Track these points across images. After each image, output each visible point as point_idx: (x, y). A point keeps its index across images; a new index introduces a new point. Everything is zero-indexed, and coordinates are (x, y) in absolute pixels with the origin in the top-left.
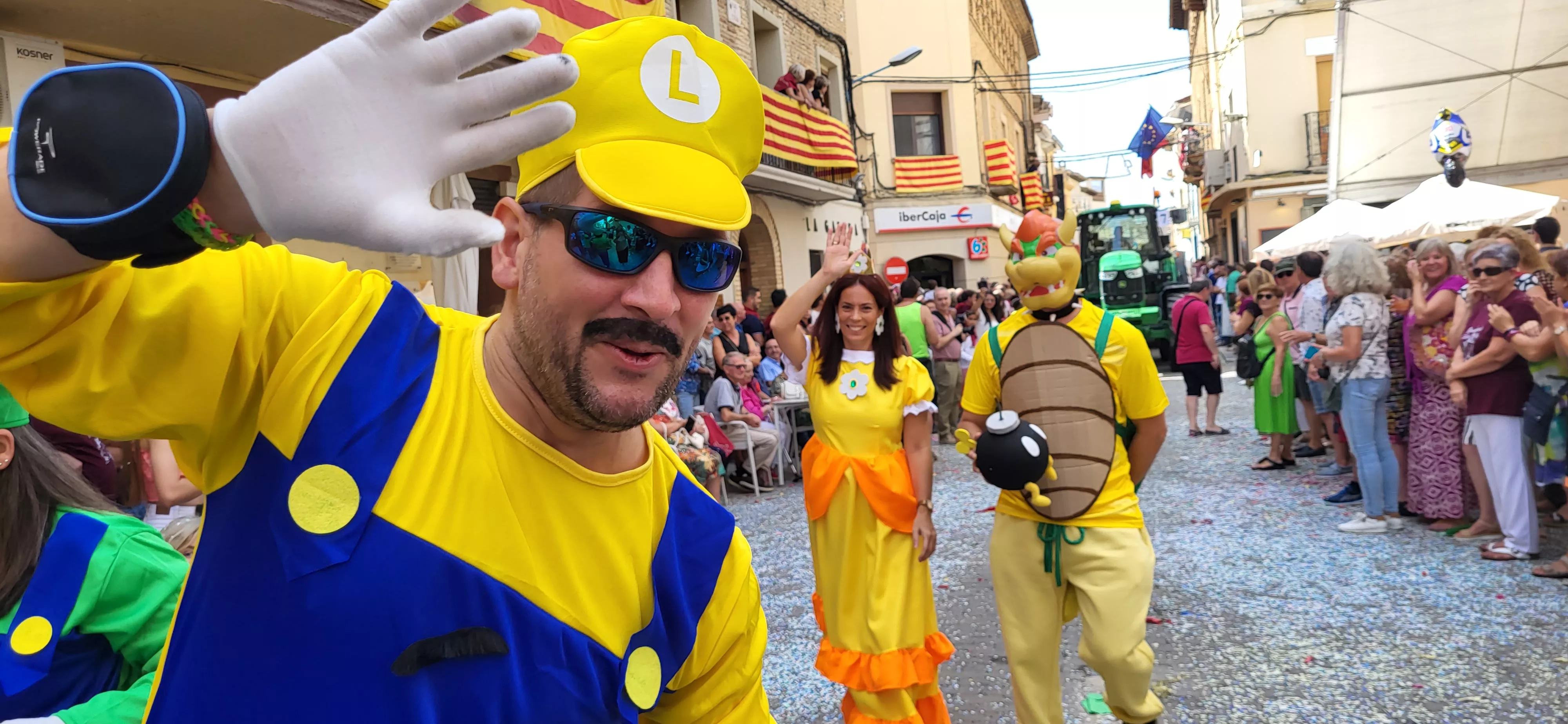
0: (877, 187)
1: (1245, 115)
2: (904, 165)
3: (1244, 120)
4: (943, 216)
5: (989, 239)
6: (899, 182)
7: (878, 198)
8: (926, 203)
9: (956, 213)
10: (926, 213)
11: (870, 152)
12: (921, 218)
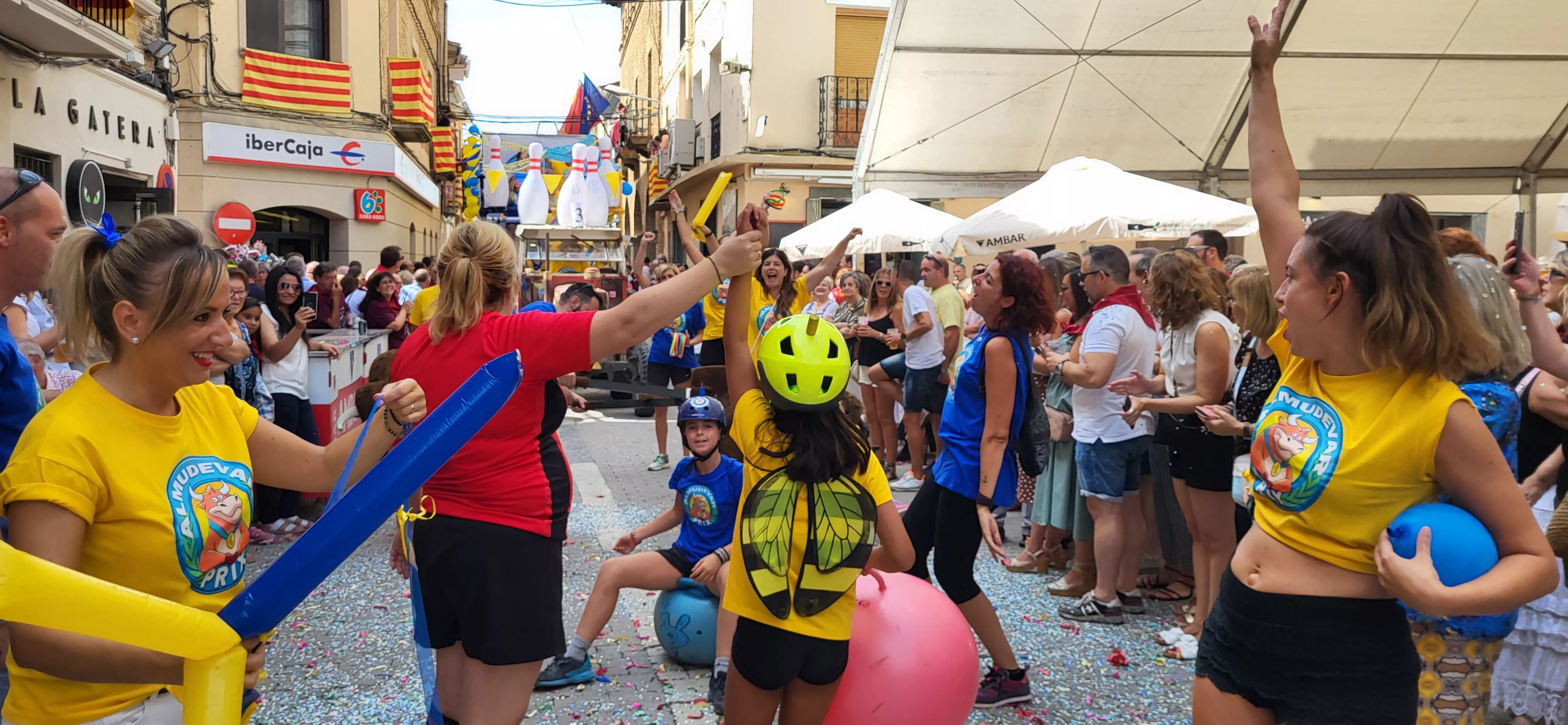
0: (211, 87)
1: (750, 68)
2: (260, 63)
3: (746, 74)
4: (318, 151)
5: (387, 195)
6: (247, 87)
7: (210, 105)
8: (292, 126)
9: (340, 150)
10: (293, 141)
11: (203, 30)
12: (282, 148)
